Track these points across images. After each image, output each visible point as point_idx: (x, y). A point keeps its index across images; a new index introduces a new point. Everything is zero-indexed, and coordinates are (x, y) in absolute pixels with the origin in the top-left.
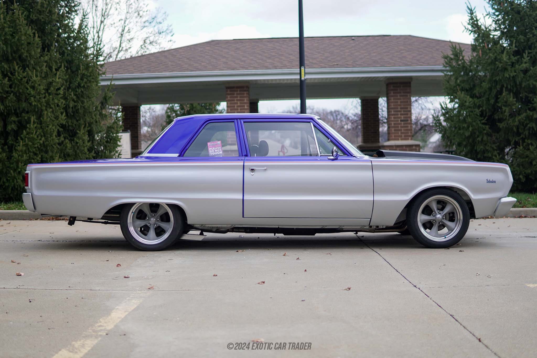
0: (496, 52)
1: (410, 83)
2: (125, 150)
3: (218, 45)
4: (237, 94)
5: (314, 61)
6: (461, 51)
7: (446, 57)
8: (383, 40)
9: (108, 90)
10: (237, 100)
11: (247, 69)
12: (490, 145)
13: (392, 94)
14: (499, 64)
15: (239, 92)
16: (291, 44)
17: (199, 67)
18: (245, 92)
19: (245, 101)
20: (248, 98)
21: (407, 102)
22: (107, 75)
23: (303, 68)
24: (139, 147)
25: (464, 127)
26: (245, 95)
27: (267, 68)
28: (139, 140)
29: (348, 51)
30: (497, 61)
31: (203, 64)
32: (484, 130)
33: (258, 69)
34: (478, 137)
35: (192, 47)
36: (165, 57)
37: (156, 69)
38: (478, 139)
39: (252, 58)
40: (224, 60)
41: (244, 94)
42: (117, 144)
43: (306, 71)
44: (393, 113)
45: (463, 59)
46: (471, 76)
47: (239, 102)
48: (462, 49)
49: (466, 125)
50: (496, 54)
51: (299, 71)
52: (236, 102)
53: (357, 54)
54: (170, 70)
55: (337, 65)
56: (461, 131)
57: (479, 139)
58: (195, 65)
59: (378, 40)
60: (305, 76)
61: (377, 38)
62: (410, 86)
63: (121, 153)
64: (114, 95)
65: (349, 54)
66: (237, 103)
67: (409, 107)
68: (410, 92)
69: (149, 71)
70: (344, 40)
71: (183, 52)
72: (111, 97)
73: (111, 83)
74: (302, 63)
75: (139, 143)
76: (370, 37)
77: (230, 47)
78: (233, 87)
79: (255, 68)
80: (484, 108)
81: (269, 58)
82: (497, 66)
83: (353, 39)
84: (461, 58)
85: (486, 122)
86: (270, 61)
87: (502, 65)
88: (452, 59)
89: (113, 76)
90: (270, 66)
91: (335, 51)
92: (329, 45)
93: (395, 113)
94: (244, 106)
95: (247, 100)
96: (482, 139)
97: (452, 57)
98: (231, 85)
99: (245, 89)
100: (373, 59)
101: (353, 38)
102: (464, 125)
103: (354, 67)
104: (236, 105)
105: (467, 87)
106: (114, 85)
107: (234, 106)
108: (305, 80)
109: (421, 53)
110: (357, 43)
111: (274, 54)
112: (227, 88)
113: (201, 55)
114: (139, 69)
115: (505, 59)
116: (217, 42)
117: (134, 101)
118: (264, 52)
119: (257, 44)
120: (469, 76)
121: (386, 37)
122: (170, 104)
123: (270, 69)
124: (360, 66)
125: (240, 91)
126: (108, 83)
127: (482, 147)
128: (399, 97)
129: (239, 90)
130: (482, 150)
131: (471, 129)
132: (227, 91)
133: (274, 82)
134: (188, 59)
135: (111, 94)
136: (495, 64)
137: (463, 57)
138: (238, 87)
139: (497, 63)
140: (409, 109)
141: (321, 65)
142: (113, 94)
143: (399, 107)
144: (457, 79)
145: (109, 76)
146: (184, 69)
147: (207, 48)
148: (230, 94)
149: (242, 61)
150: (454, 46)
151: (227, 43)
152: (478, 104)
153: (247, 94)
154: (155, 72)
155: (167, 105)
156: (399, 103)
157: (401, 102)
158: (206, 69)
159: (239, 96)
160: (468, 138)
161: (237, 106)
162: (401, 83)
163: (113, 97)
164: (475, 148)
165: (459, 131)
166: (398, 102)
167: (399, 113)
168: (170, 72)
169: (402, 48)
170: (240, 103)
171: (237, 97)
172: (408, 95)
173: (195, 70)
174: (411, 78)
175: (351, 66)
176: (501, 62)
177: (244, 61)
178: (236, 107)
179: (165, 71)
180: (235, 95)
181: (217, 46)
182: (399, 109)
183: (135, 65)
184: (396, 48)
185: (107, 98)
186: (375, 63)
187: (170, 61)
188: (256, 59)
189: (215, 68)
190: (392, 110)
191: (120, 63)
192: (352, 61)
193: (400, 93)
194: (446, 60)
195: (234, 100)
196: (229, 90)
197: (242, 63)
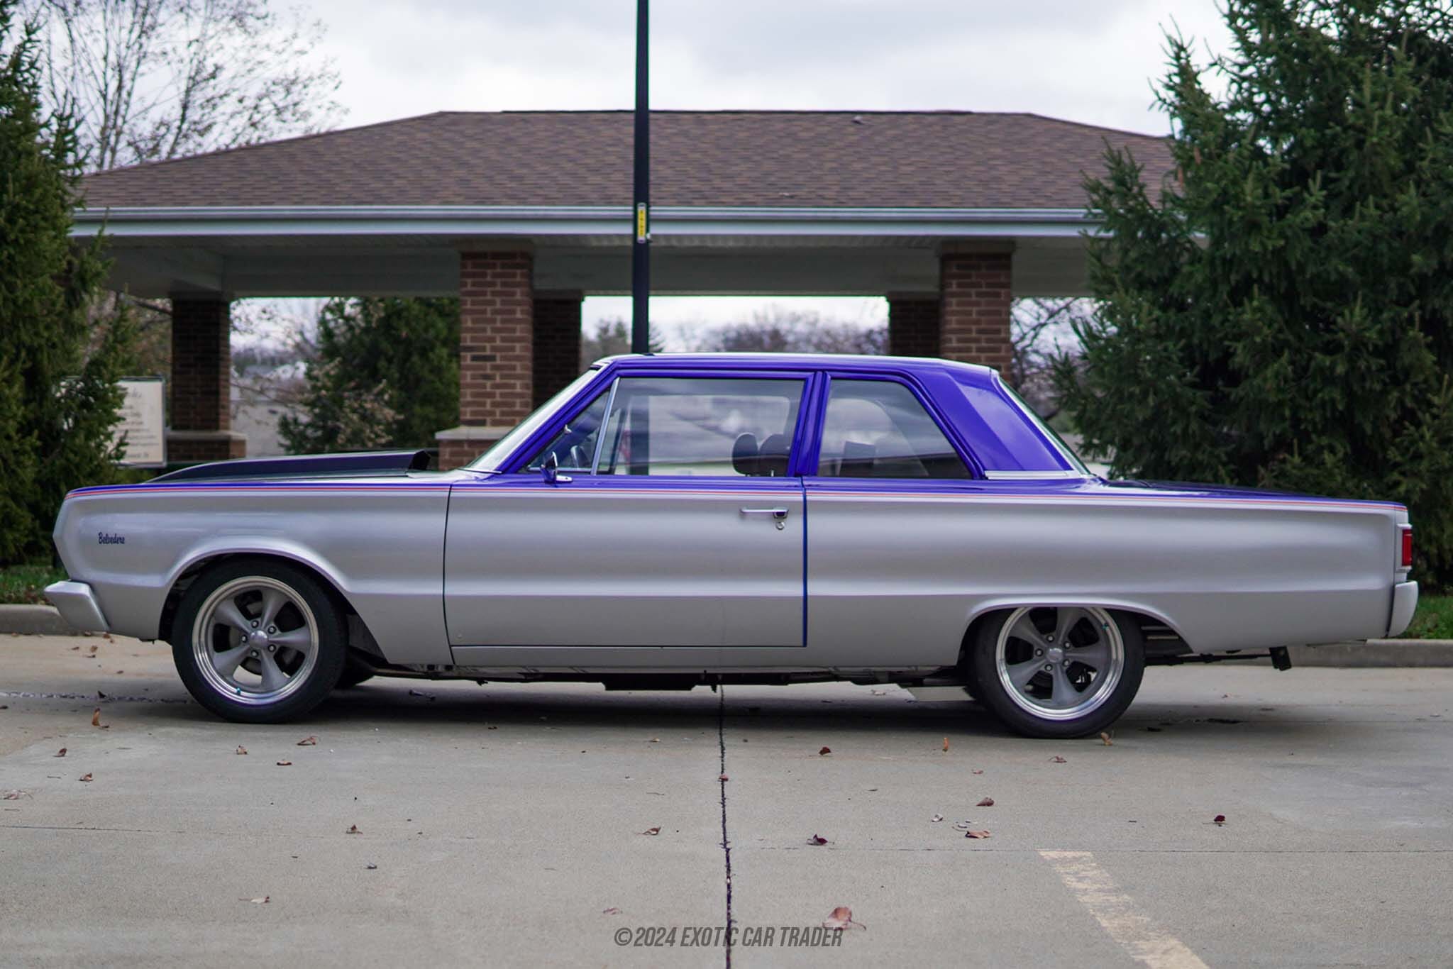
0: (1225, 174)
1: (1008, 257)
2: (148, 430)
3: (453, 128)
4: (495, 276)
5: (727, 185)
6: (1135, 171)
7: (1094, 188)
8: (945, 127)
9: (90, 254)
10: (494, 293)
11: (523, 201)
12: (1209, 449)
13: (954, 289)
14: (1233, 211)
15: (499, 270)
16: (669, 131)
17: (385, 192)
18: (519, 272)
19: (518, 297)
20: (526, 289)
21: (998, 313)
22: (88, 209)
23: (642, 209)
24: (222, 424)
25: (1131, 395)
26: (518, 279)
27: (583, 201)
28: (222, 403)
29: (832, 156)
30: (1228, 203)
31: (397, 183)
32: (1193, 403)
33: (554, 204)
34: (1174, 423)
35: (375, 129)
36: (292, 157)
37: (258, 193)
38: (1172, 430)
39: (543, 168)
40: (462, 173)
41: (514, 275)
42: (108, 412)
43: (651, 213)
44: (954, 344)
45: (1141, 194)
46: (1164, 242)
47: (498, 300)
48: (1138, 165)
49: (1137, 390)
50: (1224, 182)
51: (631, 213)
52: (489, 297)
53: (858, 166)
54: (296, 199)
55: (792, 197)
56: (1127, 407)
57: (1178, 429)
58: (376, 185)
59: (930, 125)
60: (647, 231)
61: (931, 118)
62: (1008, 267)
63: (126, 441)
64: (109, 267)
65: (834, 165)
66: (492, 303)
67: (1002, 327)
68: (1007, 285)
69: (236, 200)
70: (829, 124)
71: (348, 145)
72: (98, 274)
73: (100, 232)
74: (641, 193)
75: (221, 410)
76: (909, 117)
77: (489, 134)
78: (483, 255)
79: (548, 200)
80: (1196, 341)
81: (596, 171)
82: (1228, 216)
83: (857, 122)
84: (1135, 189)
85: (1197, 380)
86: (597, 179)
87: (1240, 213)
88: (1109, 192)
89: (107, 211)
90: (595, 196)
91: (796, 156)
92: (781, 137)
93: (961, 345)
94: (514, 312)
95: (522, 294)
96: (1185, 430)
97: (1110, 185)
98: (478, 248)
99: (518, 260)
100: (902, 182)
101: (858, 118)
102: (1132, 389)
103: (841, 204)
104: (489, 309)
105: (1152, 273)
106: (112, 238)
107: (484, 312)
108: (648, 241)
109: (1048, 169)
110: (867, 132)
111: (612, 159)
112: (466, 256)
113: (399, 155)
114: (207, 192)
115: (1249, 199)
116: (455, 116)
117: (210, 284)
118: (584, 152)
119: (570, 128)
120: (1158, 245)
121: (957, 118)
122: (333, 297)
123: (592, 204)
124: (861, 203)
125: (503, 266)
126: (93, 231)
127: (1184, 452)
128: (974, 298)
129: (499, 262)
130: (1185, 462)
131: (1151, 400)
132: (464, 266)
133: (605, 243)
134: (356, 165)
135: (99, 265)
136: (1223, 213)
137: (1141, 187)
138: (496, 256)
139: (1226, 207)
140: (1003, 335)
141: (745, 195)
142: (105, 266)
143: (974, 327)
144: (1126, 252)
145: (94, 210)
146: (340, 196)
147: (419, 135)
148: (473, 275)
149: (513, 178)
150: (1116, 154)
151: (482, 120)
152: (1177, 328)
153: (523, 275)
154: (250, 204)
155: (326, 300)
156: (974, 316)
157: (979, 313)
158: (402, 196)
159: (499, 281)
160: (1147, 423)
161: (495, 312)
162: (983, 257)
163: (105, 273)
164: (1166, 457)
165: (1119, 407)
166: (970, 313)
167: (974, 346)
168: (296, 203)
169: (998, 151)
170: (503, 303)
171: (493, 284)
172: (1003, 291)
173: (370, 199)
174: (1011, 242)
175: (830, 202)
176: (1239, 208)
177: (520, 178)
178: (489, 315)
179: (282, 200)
180: (489, 279)
181: (450, 131)
182: (974, 335)
183: (197, 178)
184: (979, 153)
185: (88, 276)
186: (904, 196)
187: (302, 171)
188: (555, 174)
189: (429, 196)
190: (954, 337)
191: (154, 172)
192: (836, 188)
193: (979, 285)
194: (1095, 197)
195: (484, 294)
196: (469, 263)
197: (513, 185)
